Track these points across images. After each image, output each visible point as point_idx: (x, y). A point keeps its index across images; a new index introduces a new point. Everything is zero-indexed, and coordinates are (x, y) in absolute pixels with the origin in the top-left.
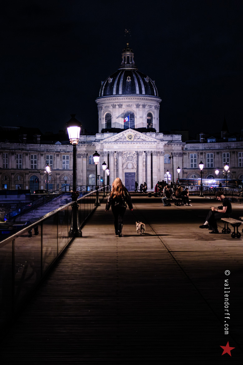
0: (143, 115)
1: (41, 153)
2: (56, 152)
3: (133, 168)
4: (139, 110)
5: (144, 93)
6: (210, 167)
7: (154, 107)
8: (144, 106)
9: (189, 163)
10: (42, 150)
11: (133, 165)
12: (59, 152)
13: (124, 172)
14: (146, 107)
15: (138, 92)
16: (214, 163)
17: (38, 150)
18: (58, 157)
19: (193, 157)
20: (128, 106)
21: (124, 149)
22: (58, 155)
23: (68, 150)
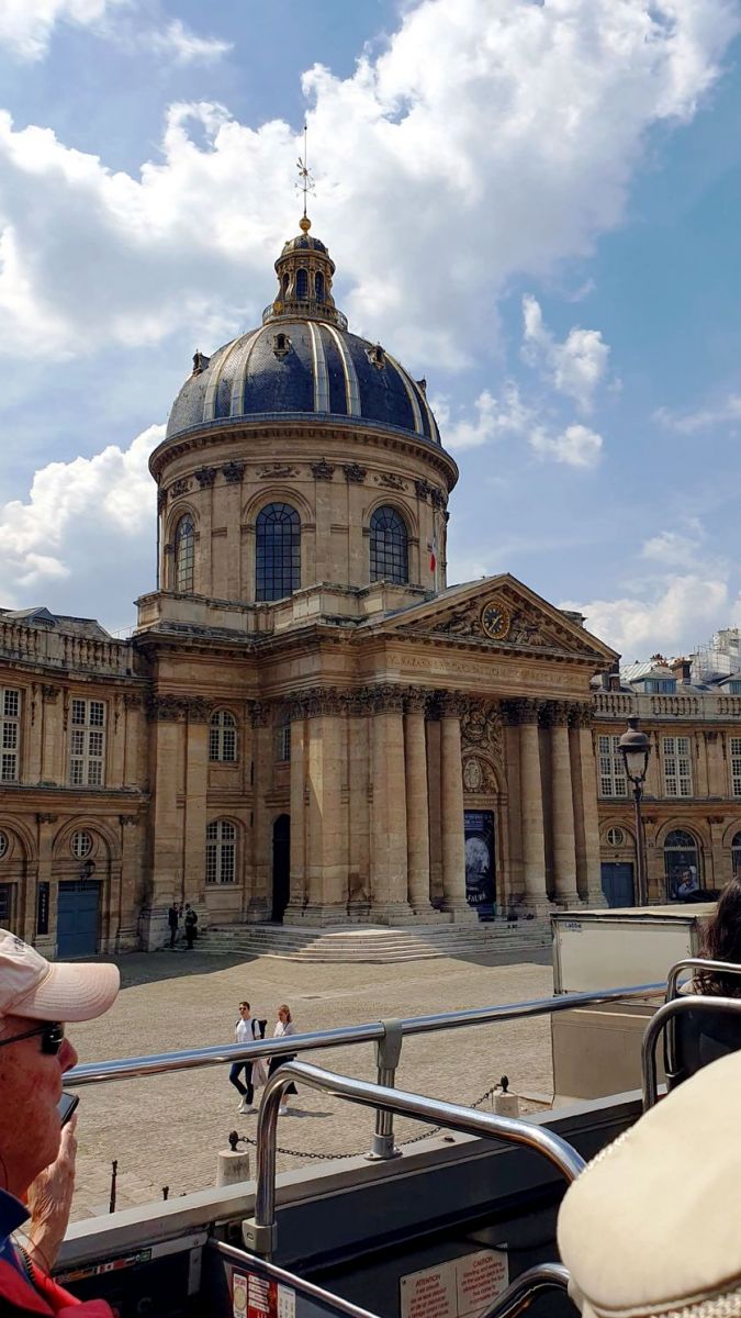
3: (483, 790)
6: (680, 796)
16: (693, 777)
18: (49, 707)
20: (390, 481)
21: (473, 680)
22: (49, 694)
23: (104, 669)
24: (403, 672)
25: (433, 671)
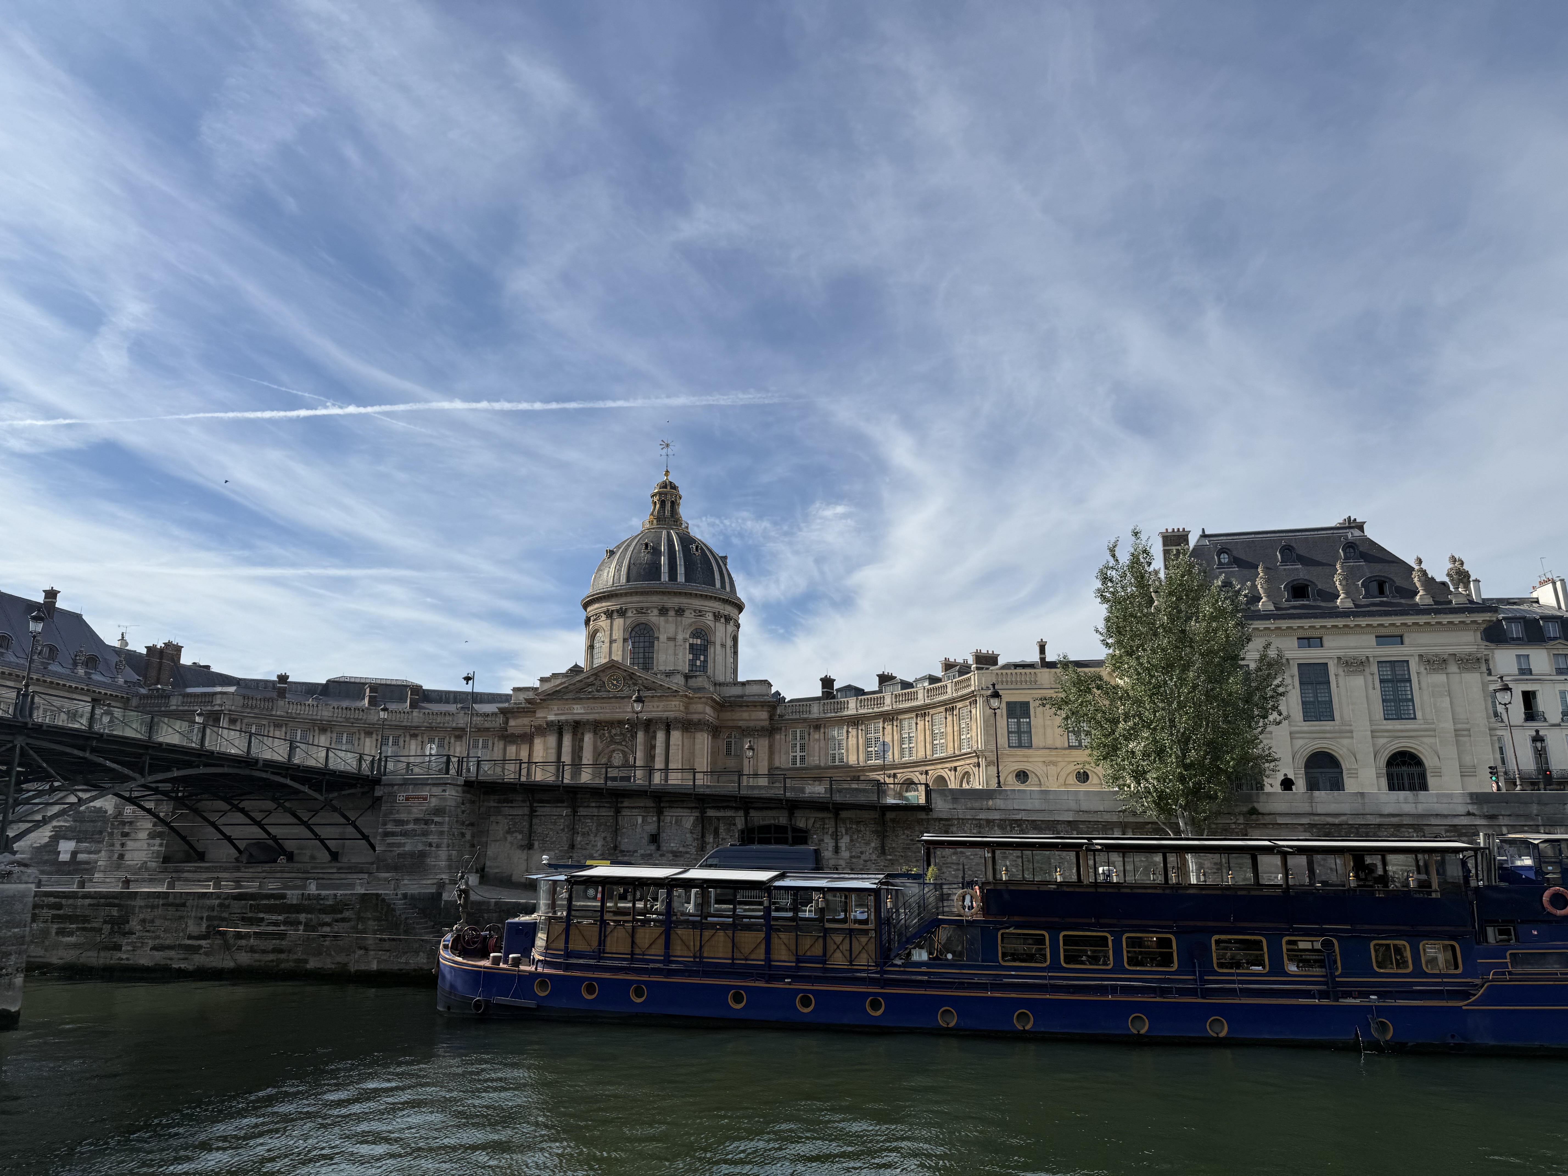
0: (676, 633)
1: (412, 732)
2: (455, 729)
3: (624, 766)
4: (667, 622)
5: (681, 578)
6: (837, 763)
7: (710, 614)
8: (680, 612)
9: (787, 753)
10: (414, 724)
11: (624, 756)
12: (463, 729)
14: (687, 613)
15: (665, 577)
17: (405, 724)
18: (458, 743)
19: (798, 738)
20: (640, 611)
21: (598, 713)
22: (459, 738)
23: (487, 725)
24: (556, 715)
25: (575, 711)
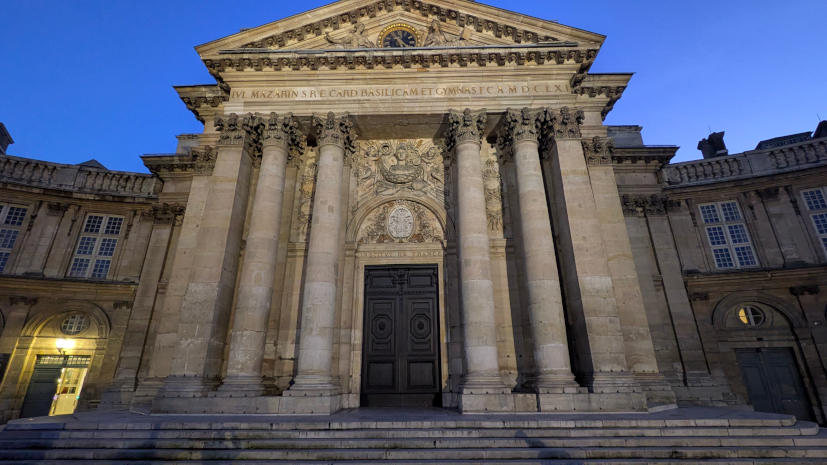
3: (418, 238)
11: (420, 216)
13: (362, 263)
24: (247, 104)
